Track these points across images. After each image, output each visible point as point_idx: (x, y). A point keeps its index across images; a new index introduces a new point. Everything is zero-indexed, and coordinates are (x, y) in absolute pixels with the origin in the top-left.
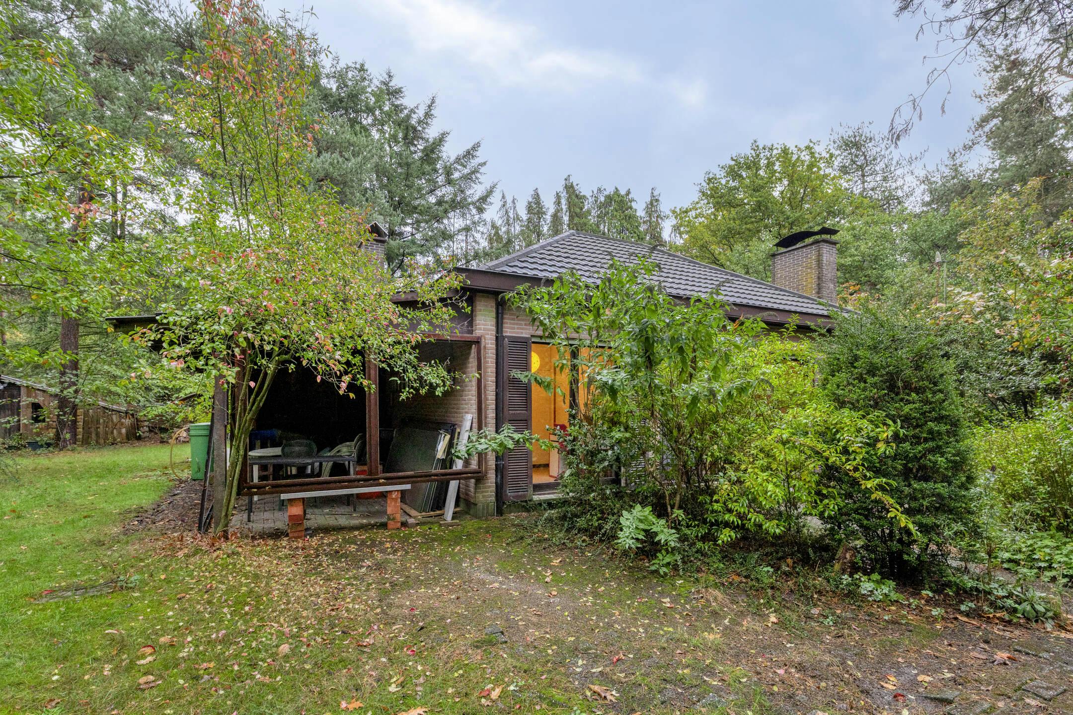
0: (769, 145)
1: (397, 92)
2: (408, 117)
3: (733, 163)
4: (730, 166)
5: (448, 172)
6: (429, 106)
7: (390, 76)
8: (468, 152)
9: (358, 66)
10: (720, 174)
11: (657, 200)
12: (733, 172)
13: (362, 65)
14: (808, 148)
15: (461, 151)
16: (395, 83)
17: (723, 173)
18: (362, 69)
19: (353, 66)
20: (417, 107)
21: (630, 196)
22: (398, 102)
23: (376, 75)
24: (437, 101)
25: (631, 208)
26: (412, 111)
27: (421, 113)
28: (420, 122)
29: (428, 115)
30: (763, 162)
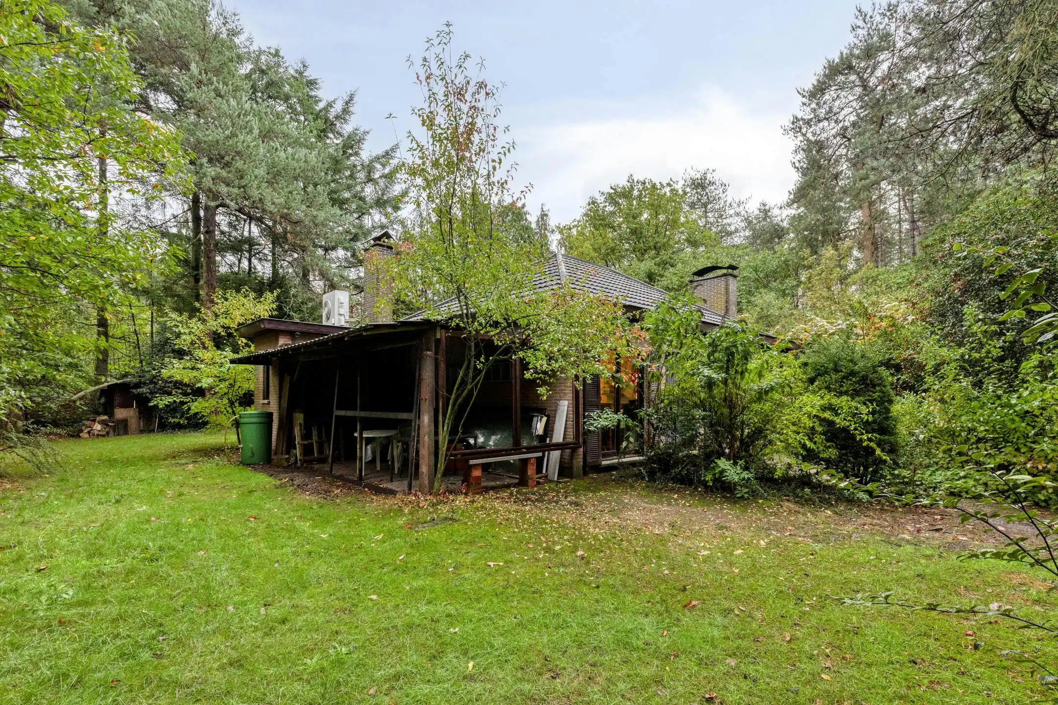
0: (642, 180)
1: (312, 83)
2: (326, 110)
3: (613, 191)
4: (610, 194)
5: (369, 169)
6: (347, 103)
7: (304, 66)
8: (387, 153)
9: (273, 51)
10: (600, 199)
11: (546, 215)
12: (612, 198)
13: (277, 51)
14: (669, 185)
15: (380, 151)
16: (310, 74)
17: (603, 198)
18: (277, 54)
19: (267, 50)
20: (334, 102)
21: (525, 209)
22: (313, 93)
23: (291, 63)
24: (355, 99)
25: (526, 220)
26: (330, 105)
27: (338, 107)
28: (337, 117)
29: (346, 111)
30: (636, 193)
